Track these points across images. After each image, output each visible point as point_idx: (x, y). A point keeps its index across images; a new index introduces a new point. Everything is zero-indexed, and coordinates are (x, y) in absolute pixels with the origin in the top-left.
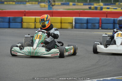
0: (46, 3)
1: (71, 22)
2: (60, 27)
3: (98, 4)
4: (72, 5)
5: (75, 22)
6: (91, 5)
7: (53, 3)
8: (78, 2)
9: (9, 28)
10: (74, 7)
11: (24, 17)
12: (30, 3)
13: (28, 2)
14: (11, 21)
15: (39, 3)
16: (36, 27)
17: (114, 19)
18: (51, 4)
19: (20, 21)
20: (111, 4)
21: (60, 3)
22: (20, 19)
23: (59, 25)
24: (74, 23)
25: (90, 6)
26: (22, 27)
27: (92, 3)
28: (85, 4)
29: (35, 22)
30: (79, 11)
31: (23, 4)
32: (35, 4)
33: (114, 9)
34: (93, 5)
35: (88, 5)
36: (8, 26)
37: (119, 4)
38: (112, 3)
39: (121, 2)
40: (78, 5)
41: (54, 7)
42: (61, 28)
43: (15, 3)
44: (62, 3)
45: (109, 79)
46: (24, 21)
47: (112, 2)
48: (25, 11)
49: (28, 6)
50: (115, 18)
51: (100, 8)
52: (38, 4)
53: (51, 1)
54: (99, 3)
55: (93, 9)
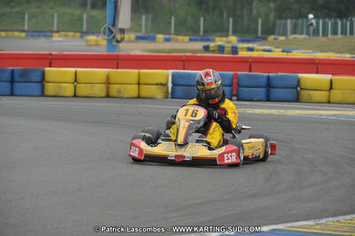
0: (102, 34)
1: (164, 82)
2: (136, 95)
3: (224, 39)
4: (162, 40)
5: (173, 83)
6: (208, 40)
7: (119, 37)
8: (177, 33)
9: (12, 94)
10: (168, 46)
11: (47, 69)
12: (60, 36)
13: (57, 32)
14: (17, 78)
15: (84, 34)
16: (78, 94)
17: (269, 76)
18: (114, 37)
19: (38, 79)
20: (257, 39)
21: (133, 36)
22: (39, 73)
23: (133, 90)
24: (170, 85)
25: (205, 44)
26: (43, 94)
27: (210, 38)
28: (193, 37)
29: (76, 80)
30: (182, 54)
31: (45, 36)
32: (74, 36)
33: (265, 51)
34: (213, 41)
35: (202, 40)
36: (9, 92)
37: (275, 39)
38: (258, 37)
39: (279, 35)
40: (176, 40)
41: (121, 45)
42: (139, 97)
43: (26, 36)
44: (139, 34)
45: (265, 229)
46: (48, 77)
47: (259, 34)
48: (51, 55)
49: (58, 41)
50: (270, 74)
51: (230, 49)
52: (82, 37)
53: (114, 30)
54: (227, 36)
55: (214, 51)
